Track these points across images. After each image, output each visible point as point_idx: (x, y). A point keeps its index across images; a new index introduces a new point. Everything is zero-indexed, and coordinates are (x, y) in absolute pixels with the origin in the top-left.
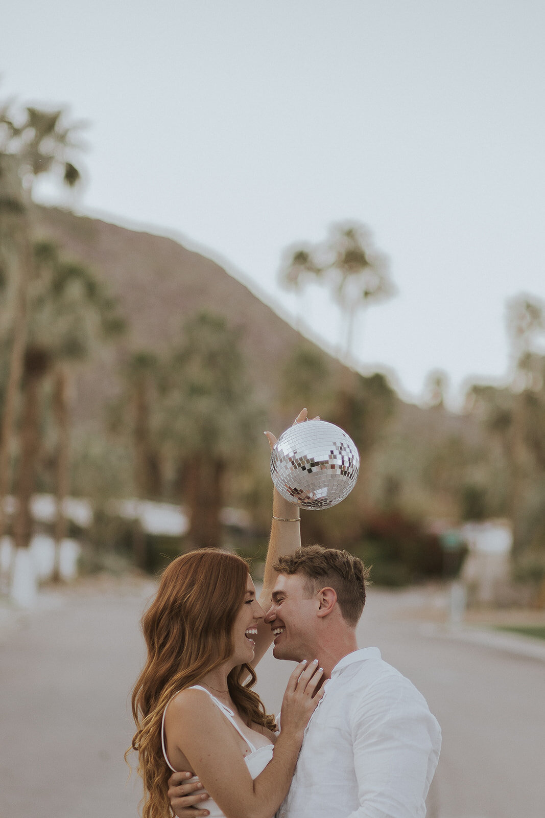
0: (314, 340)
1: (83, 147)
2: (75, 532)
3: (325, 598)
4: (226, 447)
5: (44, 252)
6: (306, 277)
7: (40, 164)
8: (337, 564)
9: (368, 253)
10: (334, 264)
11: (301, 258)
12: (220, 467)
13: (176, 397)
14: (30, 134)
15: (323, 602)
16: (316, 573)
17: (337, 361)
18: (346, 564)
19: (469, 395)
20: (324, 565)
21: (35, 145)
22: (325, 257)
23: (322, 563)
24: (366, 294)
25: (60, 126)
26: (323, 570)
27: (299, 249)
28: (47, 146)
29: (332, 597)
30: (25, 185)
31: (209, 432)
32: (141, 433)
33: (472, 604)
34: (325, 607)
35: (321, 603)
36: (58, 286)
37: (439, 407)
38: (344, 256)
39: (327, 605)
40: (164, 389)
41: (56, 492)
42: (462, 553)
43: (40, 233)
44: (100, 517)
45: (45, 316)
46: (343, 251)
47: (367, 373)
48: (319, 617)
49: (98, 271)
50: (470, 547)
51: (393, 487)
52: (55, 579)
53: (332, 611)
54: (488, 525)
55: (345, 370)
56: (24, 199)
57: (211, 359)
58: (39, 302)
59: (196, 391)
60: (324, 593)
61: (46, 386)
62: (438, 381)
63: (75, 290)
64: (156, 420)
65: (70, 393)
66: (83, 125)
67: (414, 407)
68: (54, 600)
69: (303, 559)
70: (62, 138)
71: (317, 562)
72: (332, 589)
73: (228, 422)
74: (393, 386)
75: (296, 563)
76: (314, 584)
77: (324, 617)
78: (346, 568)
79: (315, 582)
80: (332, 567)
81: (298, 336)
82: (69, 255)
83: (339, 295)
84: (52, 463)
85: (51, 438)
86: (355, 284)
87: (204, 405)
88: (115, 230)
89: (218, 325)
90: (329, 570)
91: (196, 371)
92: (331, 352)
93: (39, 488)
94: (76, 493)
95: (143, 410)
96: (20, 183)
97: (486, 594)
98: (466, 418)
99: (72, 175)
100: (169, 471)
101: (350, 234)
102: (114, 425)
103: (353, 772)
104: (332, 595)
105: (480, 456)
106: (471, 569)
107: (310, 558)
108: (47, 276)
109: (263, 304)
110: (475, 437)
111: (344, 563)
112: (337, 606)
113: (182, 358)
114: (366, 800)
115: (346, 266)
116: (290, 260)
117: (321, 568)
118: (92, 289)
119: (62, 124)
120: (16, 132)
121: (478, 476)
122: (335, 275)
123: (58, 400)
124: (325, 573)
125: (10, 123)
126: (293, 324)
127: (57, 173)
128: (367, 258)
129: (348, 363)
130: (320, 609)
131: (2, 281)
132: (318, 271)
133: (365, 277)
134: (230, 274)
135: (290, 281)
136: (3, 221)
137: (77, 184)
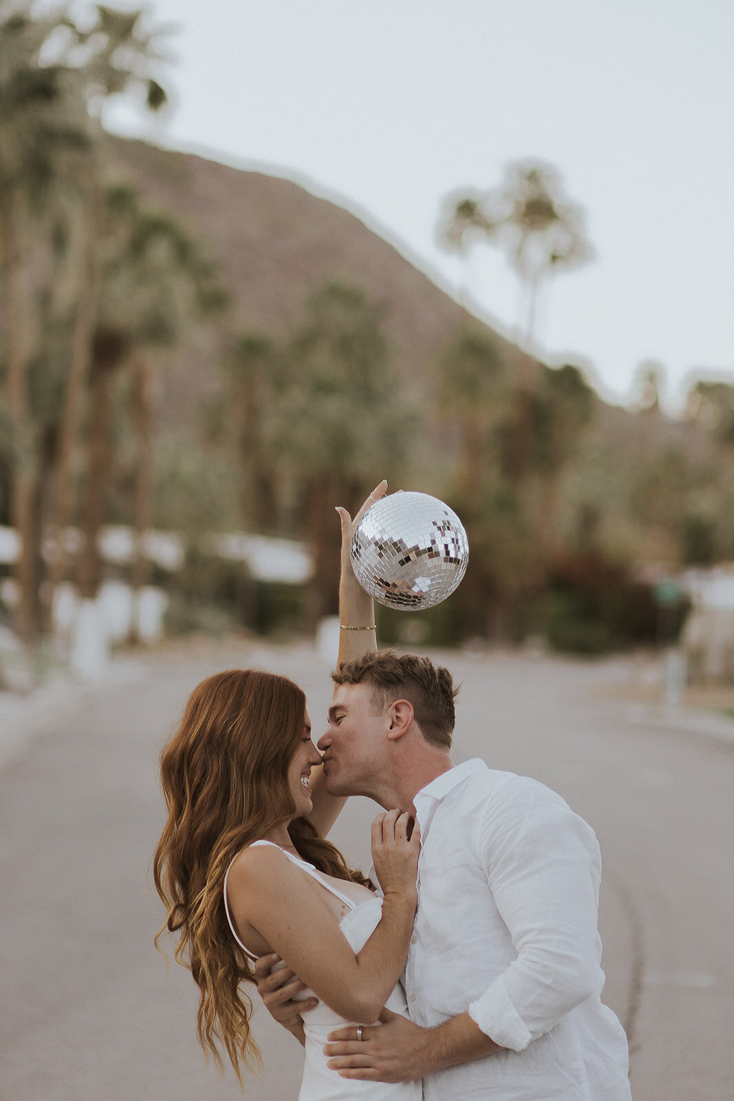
1: (169, 58)
2: (158, 577)
3: (398, 715)
5: (120, 199)
6: (472, 234)
7: (114, 81)
8: (416, 670)
9: (557, 202)
10: (511, 217)
11: (467, 209)
13: (297, 397)
14: (101, 41)
15: (395, 720)
16: (388, 681)
17: (515, 348)
18: (428, 671)
19: (691, 396)
20: (399, 671)
21: (105, 57)
22: (498, 208)
23: (395, 668)
24: (554, 258)
25: (140, 30)
26: (396, 676)
27: (462, 198)
28: (124, 57)
29: (407, 713)
30: (91, 110)
31: (341, 444)
32: (249, 444)
33: (695, 678)
34: (398, 725)
35: (393, 722)
36: (137, 247)
37: (653, 411)
38: (524, 208)
39: (401, 724)
40: (281, 384)
41: (134, 522)
42: (683, 609)
43: (114, 174)
44: (193, 558)
45: (119, 287)
46: (523, 200)
47: (555, 364)
48: (390, 740)
49: (191, 225)
50: (695, 601)
51: (589, 518)
52: (131, 642)
53: (408, 730)
54: (717, 571)
55: (526, 361)
56: (91, 130)
57: (345, 346)
58: (111, 269)
59: (324, 388)
60: (397, 709)
61: (121, 381)
62: (651, 376)
63: (160, 252)
64: (270, 427)
65: (154, 390)
66: (170, 30)
67: (619, 410)
68: (131, 670)
69: (371, 663)
70: (142, 46)
71: (389, 668)
72: (407, 702)
73: (367, 430)
74: (591, 383)
75: (361, 669)
76: (385, 696)
77: (397, 739)
78: (427, 675)
79: (385, 694)
80: (409, 675)
81: (464, 314)
82: (153, 204)
83: (518, 259)
84: (129, 484)
85: (128, 450)
86: (538, 246)
87: (334, 408)
88: (215, 169)
89: (349, 298)
90: (404, 677)
91: (323, 362)
92: (508, 336)
93: (112, 517)
94: (162, 525)
95: (252, 413)
96: (83, 110)
97: (714, 665)
98: (690, 424)
99: (156, 96)
100: (287, 495)
101: (533, 177)
102: (213, 433)
103: (499, 917)
104: (408, 709)
105: (708, 478)
106: (694, 630)
107: (379, 662)
108: (123, 233)
109: (417, 270)
110: (701, 451)
111: (426, 670)
112: (416, 725)
113: (306, 342)
114: (525, 944)
115: (527, 220)
116: (452, 213)
117: (394, 675)
118: (183, 251)
119: (143, 27)
120: (82, 38)
121: (705, 504)
122: (511, 232)
123: (137, 400)
124: (400, 681)
125: (72, 26)
126: (456, 298)
127: (136, 92)
128: (555, 209)
129: (530, 351)
130: (391, 728)
131: (59, 240)
132: (488, 227)
133: (553, 235)
134: (374, 230)
135: (452, 239)
136: (63, 159)
137: (163, 108)
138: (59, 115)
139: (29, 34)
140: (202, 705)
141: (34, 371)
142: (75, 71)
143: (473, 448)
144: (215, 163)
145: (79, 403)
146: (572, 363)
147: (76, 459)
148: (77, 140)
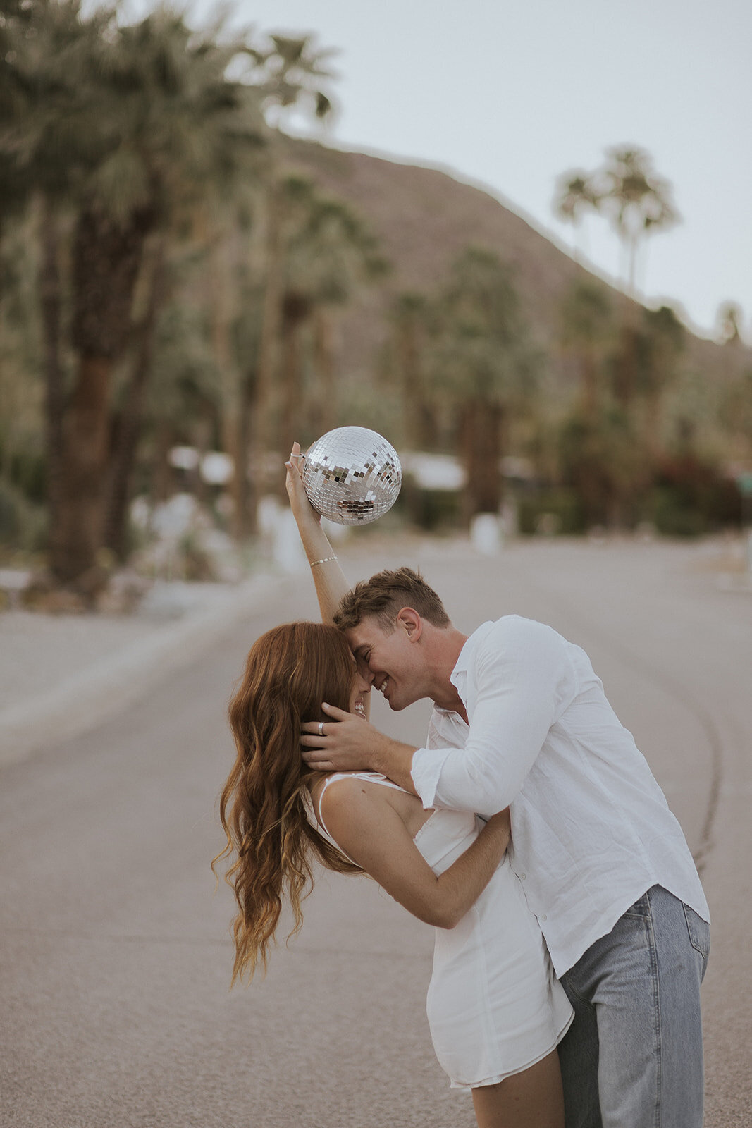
0: (596, 274)
1: (332, 75)
3: (406, 622)
4: (504, 392)
5: (296, 188)
6: (582, 206)
7: (287, 94)
9: (648, 178)
10: (612, 191)
11: (577, 186)
12: (496, 414)
13: (447, 341)
14: (276, 63)
15: (408, 627)
16: (380, 605)
17: (621, 295)
21: (281, 74)
22: (602, 184)
24: (648, 222)
25: (307, 54)
27: (573, 178)
28: (295, 76)
31: (484, 377)
32: (412, 383)
34: (413, 629)
36: (314, 226)
37: (734, 341)
38: (621, 184)
39: (414, 625)
40: (434, 331)
43: (288, 169)
45: (301, 259)
46: (622, 177)
47: (654, 307)
49: (358, 209)
51: (686, 429)
55: (630, 305)
57: (484, 299)
59: (469, 333)
61: (305, 333)
62: (731, 314)
63: (332, 230)
64: (427, 366)
65: (335, 341)
66: (331, 52)
67: (709, 343)
70: (310, 66)
73: (504, 365)
74: (682, 320)
77: (419, 639)
79: (385, 615)
81: (578, 269)
82: (328, 193)
83: (620, 223)
85: (314, 390)
86: (634, 217)
87: (477, 348)
88: (378, 164)
89: (486, 260)
91: (469, 313)
92: (614, 286)
96: (260, 117)
99: (323, 105)
100: (445, 420)
101: (628, 158)
102: (385, 374)
109: (542, 238)
112: (423, 620)
113: (453, 297)
115: (625, 193)
116: (566, 190)
117: (382, 597)
118: (351, 228)
119: (310, 52)
120: (259, 59)
122: (611, 204)
123: (318, 348)
125: (251, 51)
126: (571, 256)
127: (307, 103)
128: (649, 183)
129: (633, 297)
130: (409, 634)
131: (244, 221)
132: (594, 200)
133: (648, 204)
134: (506, 206)
135: (566, 211)
136: (246, 157)
137: (327, 114)
138: (238, 121)
139: (211, 57)
140: (260, 660)
141: (237, 328)
142: (254, 88)
143: (589, 374)
144: (378, 159)
145: (272, 353)
146: (668, 305)
147: (272, 398)
148: (255, 140)
